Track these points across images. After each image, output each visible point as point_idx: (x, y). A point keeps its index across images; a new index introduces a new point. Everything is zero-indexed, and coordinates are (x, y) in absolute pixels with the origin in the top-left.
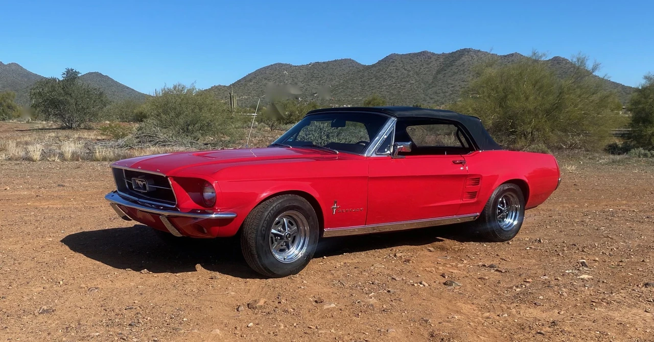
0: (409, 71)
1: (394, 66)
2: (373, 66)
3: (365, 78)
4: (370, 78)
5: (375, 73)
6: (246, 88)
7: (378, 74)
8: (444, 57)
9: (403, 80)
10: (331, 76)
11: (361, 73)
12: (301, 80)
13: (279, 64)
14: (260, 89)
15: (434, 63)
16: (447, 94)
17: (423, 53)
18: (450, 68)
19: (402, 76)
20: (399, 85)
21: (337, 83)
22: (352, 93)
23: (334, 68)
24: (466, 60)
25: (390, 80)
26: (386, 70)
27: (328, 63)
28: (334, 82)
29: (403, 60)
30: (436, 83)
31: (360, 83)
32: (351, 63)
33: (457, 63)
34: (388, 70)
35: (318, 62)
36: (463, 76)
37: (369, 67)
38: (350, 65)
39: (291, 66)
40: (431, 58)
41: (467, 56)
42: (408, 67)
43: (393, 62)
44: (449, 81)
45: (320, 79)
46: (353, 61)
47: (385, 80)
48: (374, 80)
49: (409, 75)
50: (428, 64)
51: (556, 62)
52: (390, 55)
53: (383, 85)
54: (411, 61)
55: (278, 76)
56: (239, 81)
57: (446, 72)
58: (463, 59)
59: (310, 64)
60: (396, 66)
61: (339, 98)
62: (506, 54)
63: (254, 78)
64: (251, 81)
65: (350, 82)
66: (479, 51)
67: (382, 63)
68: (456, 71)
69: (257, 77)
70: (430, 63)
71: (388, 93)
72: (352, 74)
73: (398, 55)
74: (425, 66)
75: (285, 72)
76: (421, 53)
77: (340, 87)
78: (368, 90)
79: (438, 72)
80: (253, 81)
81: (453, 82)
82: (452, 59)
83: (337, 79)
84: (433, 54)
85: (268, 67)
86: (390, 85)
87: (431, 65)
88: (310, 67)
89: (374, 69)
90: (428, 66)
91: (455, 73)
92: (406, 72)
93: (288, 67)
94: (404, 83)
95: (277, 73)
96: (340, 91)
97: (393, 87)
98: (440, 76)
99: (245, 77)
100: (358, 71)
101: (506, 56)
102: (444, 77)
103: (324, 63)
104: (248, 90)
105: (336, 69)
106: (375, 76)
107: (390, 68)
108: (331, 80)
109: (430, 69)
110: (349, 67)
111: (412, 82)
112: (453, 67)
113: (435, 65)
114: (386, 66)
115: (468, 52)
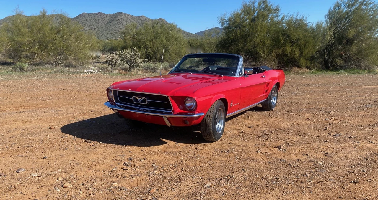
0: (93, 22)
2: (74, 18)
5: (75, 22)
8: (110, 16)
9: (90, 26)
15: (105, 18)
16: (113, 34)
17: (99, 13)
18: (113, 21)
19: (90, 25)
20: (88, 29)
24: (120, 18)
26: (81, 21)
29: (89, 16)
30: (107, 28)
33: (117, 19)
34: (82, 21)
36: (119, 26)
37: (72, 19)
40: (103, 16)
41: (120, 16)
42: (92, 20)
43: (84, 17)
44: (113, 28)
49: (93, 24)
50: (102, 19)
51: (160, 21)
52: (82, 14)
57: (111, 23)
60: (86, 19)
62: (138, 16)
66: (126, 14)
67: (78, 17)
68: (116, 23)
73: (86, 13)
74: (101, 20)
76: (98, 13)
79: (108, 23)
81: (115, 28)
82: (113, 17)
84: (104, 14)
87: (103, 19)
89: (74, 20)
91: (116, 24)
92: (91, 22)
94: (91, 28)
97: (85, 30)
98: (109, 25)
102: (111, 25)
109: (103, 21)
111: (95, 27)
112: (115, 21)
113: (106, 20)
114: (81, 19)
115: (121, 14)
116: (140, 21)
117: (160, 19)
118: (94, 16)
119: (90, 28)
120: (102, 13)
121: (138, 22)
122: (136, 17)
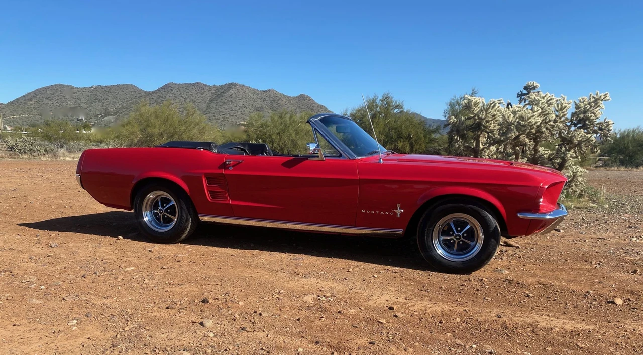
0: (186, 99)
1: (172, 94)
2: (154, 92)
4: (151, 103)
5: (155, 98)
6: (26, 107)
7: (159, 100)
8: (215, 89)
9: (181, 106)
10: (114, 100)
11: (142, 99)
12: (84, 102)
13: (60, 85)
14: (42, 109)
15: (207, 93)
16: (219, 121)
17: (197, 84)
18: (220, 98)
21: (120, 107)
23: (117, 92)
24: (233, 93)
26: (166, 97)
27: (111, 87)
28: (118, 105)
29: (180, 89)
30: (210, 110)
32: (133, 88)
33: (226, 95)
34: (168, 97)
35: (100, 86)
36: (231, 106)
37: (150, 94)
38: (132, 90)
39: (73, 88)
40: (204, 89)
41: (234, 89)
42: (185, 96)
43: (172, 90)
44: (221, 110)
45: (103, 101)
46: (134, 86)
49: (186, 103)
50: (202, 94)
51: (302, 98)
52: (168, 84)
55: (60, 97)
56: (18, 100)
57: (217, 102)
58: (231, 91)
59: (92, 87)
63: (34, 97)
64: (31, 100)
66: (243, 86)
67: (161, 90)
68: (226, 101)
69: (38, 96)
70: (203, 93)
73: (175, 84)
74: (200, 95)
76: (195, 84)
77: (124, 110)
79: (211, 101)
80: (34, 100)
81: (224, 111)
82: (221, 91)
83: (120, 103)
84: (206, 86)
85: (48, 88)
87: (204, 95)
88: (93, 90)
89: (154, 95)
90: (202, 96)
91: (225, 103)
92: (183, 100)
93: (70, 88)
94: (182, 109)
95: (58, 93)
96: (123, 114)
98: (213, 105)
99: (24, 96)
100: (140, 97)
101: (264, 91)
102: (216, 105)
103: (106, 87)
104: (29, 109)
105: (118, 93)
106: (156, 102)
107: (169, 95)
108: (115, 103)
109: (204, 98)
110: (131, 92)
112: (223, 98)
113: (208, 95)
114: (166, 93)
115: (235, 86)
116: (267, 99)
117: (302, 95)
118: (188, 88)
119: (180, 110)
120: (201, 84)
121: (264, 101)
122: (260, 93)
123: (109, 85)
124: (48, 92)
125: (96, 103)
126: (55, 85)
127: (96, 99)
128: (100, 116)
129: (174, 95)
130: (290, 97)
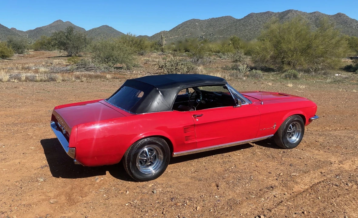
0: (260, 22)
2: (242, 19)
3: (237, 26)
4: (240, 25)
5: (242, 23)
6: (177, 32)
7: (244, 24)
8: (279, 14)
9: (257, 26)
10: (220, 25)
11: (235, 23)
12: (205, 27)
13: (194, 19)
14: (184, 32)
15: (273, 17)
17: (268, 12)
18: (282, 20)
19: (257, 24)
20: (255, 29)
21: (223, 29)
22: (230, 33)
23: (222, 20)
24: (290, 15)
25: (250, 26)
26: (248, 21)
27: (218, 19)
28: (221, 28)
29: (257, 16)
31: (235, 28)
33: (286, 17)
34: (249, 21)
35: (213, 18)
37: (240, 20)
38: (230, 19)
39: (200, 20)
40: (272, 15)
41: (290, 14)
42: (260, 20)
43: (252, 17)
45: (214, 26)
46: (231, 17)
47: (247, 26)
48: (242, 26)
49: (260, 24)
50: (270, 18)
51: (338, 16)
52: (250, 14)
53: (247, 29)
54: (261, 17)
55: (193, 26)
56: (174, 28)
58: (288, 15)
59: (209, 19)
60: (253, 19)
61: (224, 36)
62: (311, 12)
63: (181, 27)
65: (230, 28)
66: (297, 11)
67: (246, 17)
69: (183, 26)
71: (249, 33)
72: (231, 24)
73: (254, 13)
74: (269, 19)
75: (197, 23)
76: (267, 12)
77: (224, 31)
78: (239, 32)
80: (181, 28)
82: (282, 15)
83: (223, 27)
84: (273, 13)
85: (188, 21)
86: (250, 29)
88: (209, 21)
89: (242, 21)
90: (270, 19)
92: (258, 22)
93: (198, 21)
94: (257, 28)
95: (193, 24)
96: (224, 33)
97: (252, 30)
99: (177, 27)
100: (234, 22)
101: (311, 13)
103: (216, 18)
104: (178, 33)
106: (243, 25)
107: (250, 20)
108: (220, 27)
110: (229, 20)
111: (261, 27)
114: (248, 19)
115: (291, 11)
116: (313, 18)
117: (338, 13)
118: (262, 15)
119: (256, 28)
120: (270, 12)
121: (310, 19)
122: (308, 14)
123: (218, 17)
124: (188, 24)
125: (210, 28)
126: (191, 20)
127: (211, 25)
128: (212, 35)
129: (253, 20)
130: (330, 15)
